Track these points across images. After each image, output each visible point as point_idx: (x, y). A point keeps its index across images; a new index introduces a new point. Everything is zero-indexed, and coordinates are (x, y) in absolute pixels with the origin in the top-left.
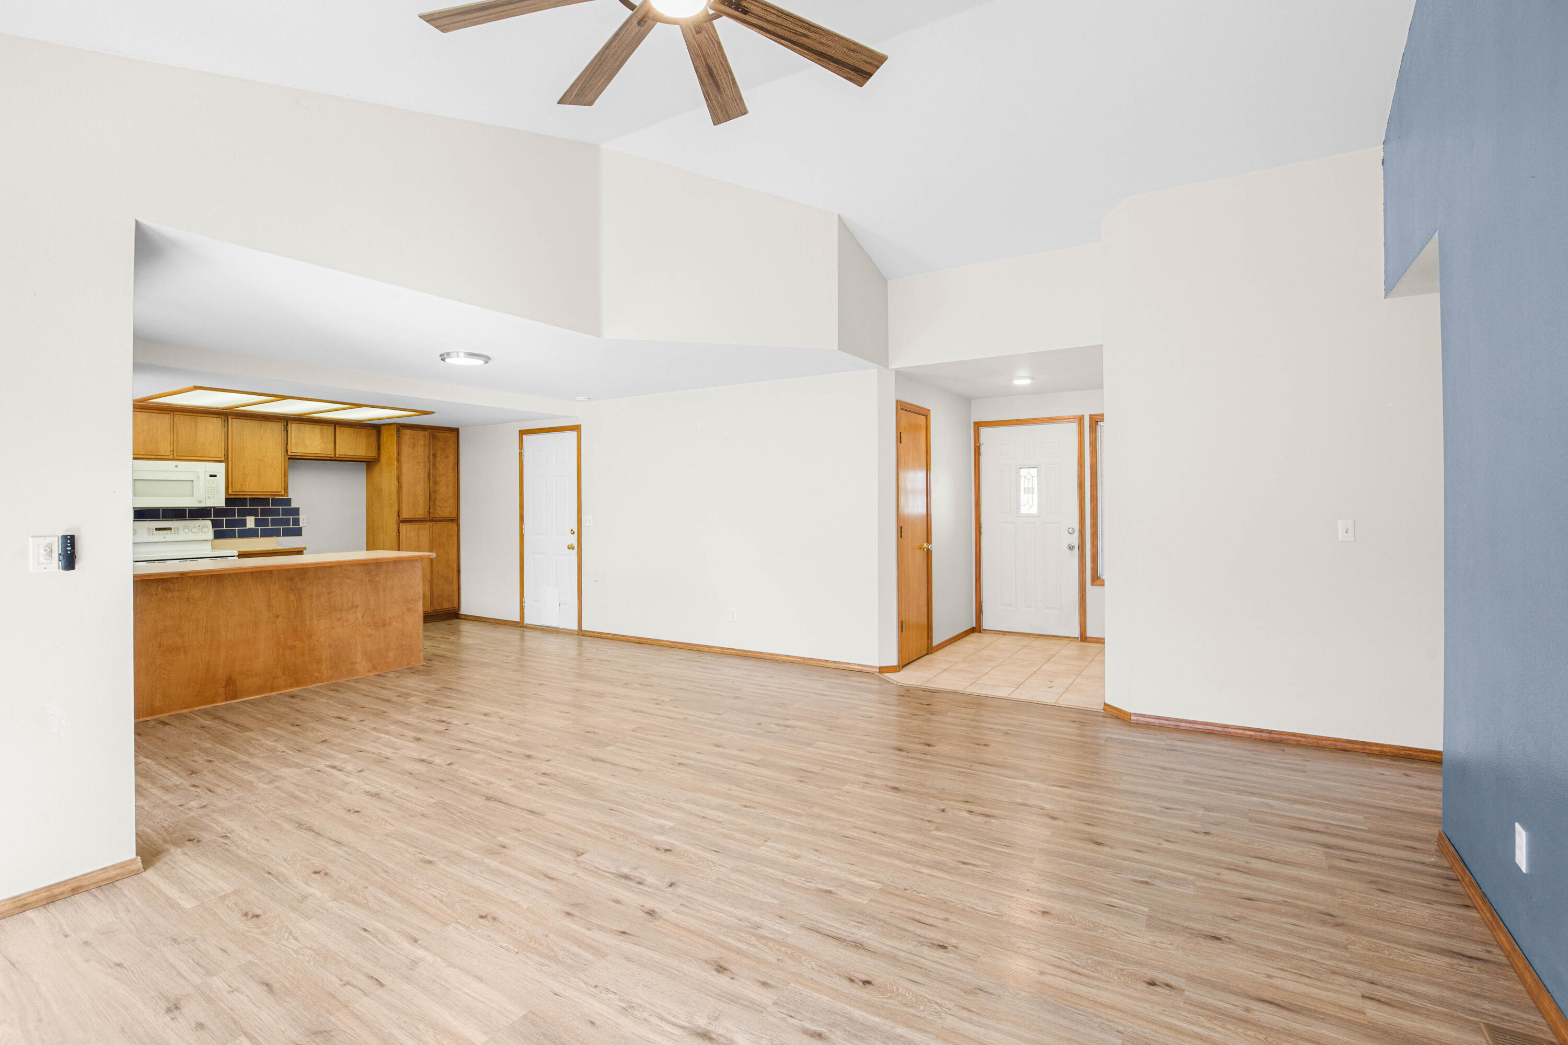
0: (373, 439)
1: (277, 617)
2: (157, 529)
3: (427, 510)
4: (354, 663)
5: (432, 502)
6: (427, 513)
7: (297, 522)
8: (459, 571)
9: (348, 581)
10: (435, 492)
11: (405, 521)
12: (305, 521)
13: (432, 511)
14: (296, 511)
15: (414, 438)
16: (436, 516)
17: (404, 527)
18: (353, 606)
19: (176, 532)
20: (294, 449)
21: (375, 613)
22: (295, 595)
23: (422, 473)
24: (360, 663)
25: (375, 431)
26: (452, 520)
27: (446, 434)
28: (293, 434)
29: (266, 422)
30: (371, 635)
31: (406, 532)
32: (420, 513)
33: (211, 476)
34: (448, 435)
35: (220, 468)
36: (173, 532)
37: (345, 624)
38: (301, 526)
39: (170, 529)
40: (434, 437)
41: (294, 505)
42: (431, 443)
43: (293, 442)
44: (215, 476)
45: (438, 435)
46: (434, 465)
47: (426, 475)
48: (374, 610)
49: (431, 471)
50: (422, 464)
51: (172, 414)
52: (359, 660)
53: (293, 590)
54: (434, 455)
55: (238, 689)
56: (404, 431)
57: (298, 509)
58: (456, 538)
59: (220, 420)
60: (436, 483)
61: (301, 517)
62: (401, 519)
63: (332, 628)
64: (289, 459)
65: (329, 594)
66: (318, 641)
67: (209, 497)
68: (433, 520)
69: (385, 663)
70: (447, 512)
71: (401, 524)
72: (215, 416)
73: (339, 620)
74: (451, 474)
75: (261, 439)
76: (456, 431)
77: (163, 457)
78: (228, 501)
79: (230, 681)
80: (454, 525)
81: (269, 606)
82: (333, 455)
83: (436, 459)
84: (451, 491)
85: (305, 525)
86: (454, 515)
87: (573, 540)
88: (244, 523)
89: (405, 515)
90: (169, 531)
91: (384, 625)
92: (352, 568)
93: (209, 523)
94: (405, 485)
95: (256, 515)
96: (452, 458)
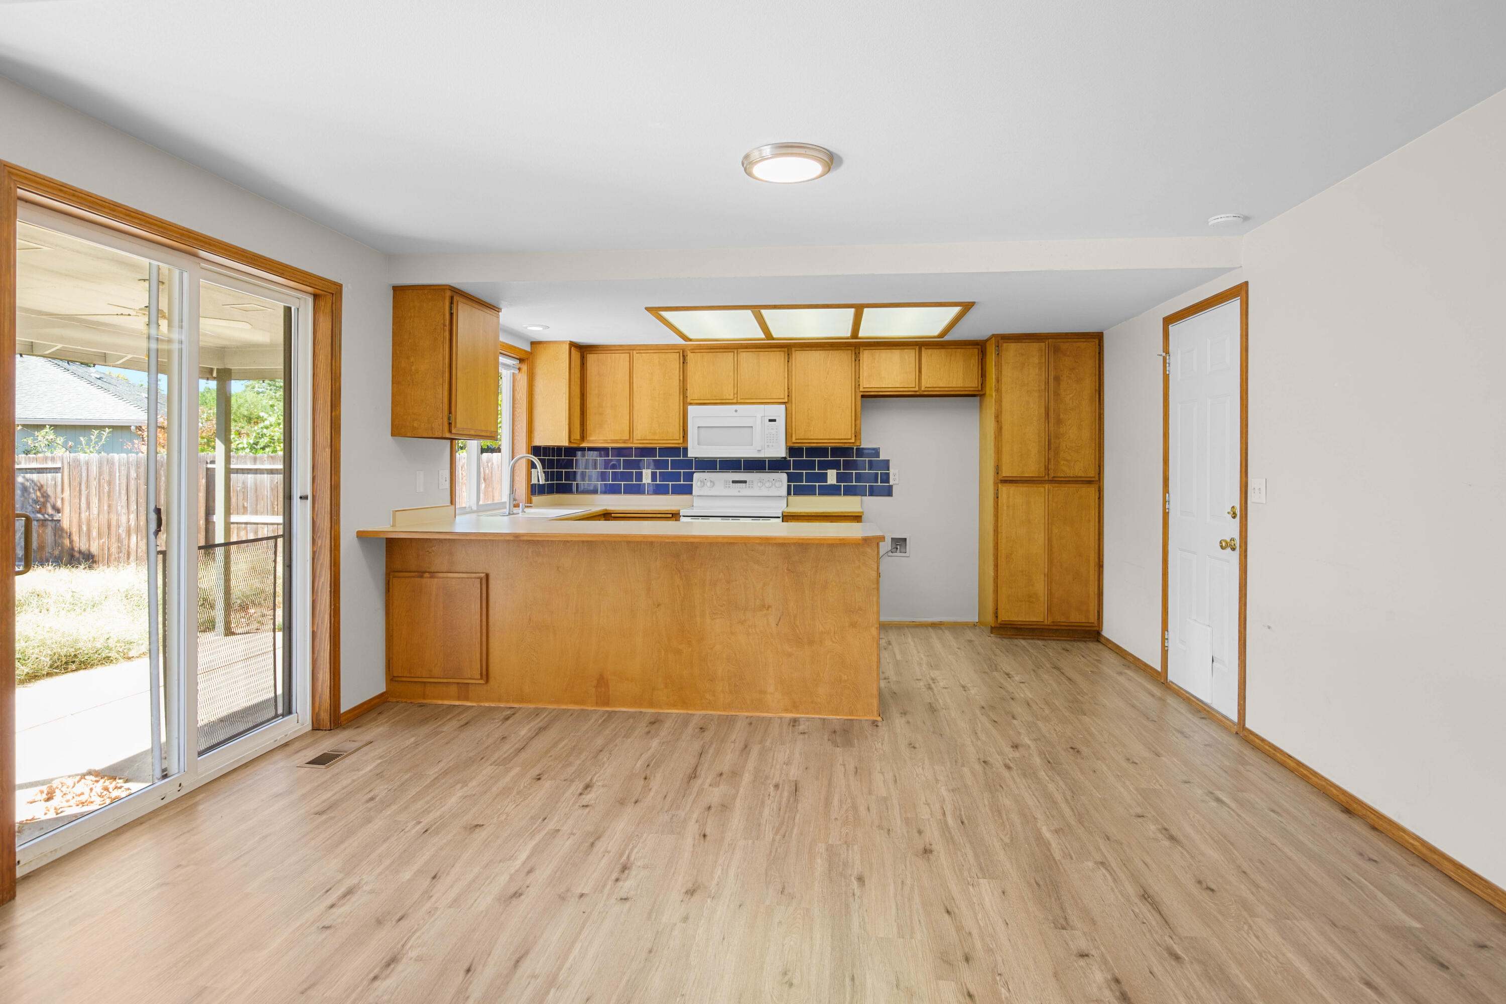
0: (974, 363)
1: (658, 605)
2: (734, 482)
3: (1042, 465)
4: (764, 692)
5: (1052, 453)
6: (1043, 469)
7: (886, 478)
8: (1100, 566)
9: (756, 567)
10: (1057, 437)
11: (1006, 481)
12: (897, 477)
13: (1051, 466)
14: (886, 464)
15: (1022, 355)
16: (1059, 475)
17: (1004, 489)
18: (764, 606)
19: (751, 486)
20: (870, 383)
21: (798, 622)
22: (681, 578)
23: (1035, 408)
24: (771, 694)
25: (976, 351)
26: (1089, 482)
27: (1078, 344)
28: (865, 364)
29: (833, 352)
30: (790, 655)
31: (1008, 497)
32: (1033, 468)
33: (770, 421)
34: (1082, 345)
35: (779, 411)
36: (748, 486)
37: (750, 630)
38: (891, 484)
39: (745, 482)
40: (1056, 350)
41: (882, 457)
42: (1051, 360)
43: (865, 374)
44: (775, 420)
45: (1064, 346)
46: (1057, 394)
47: (1043, 410)
48: (795, 617)
49: (1052, 404)
50: (1036, 394)
51: (736, 352)
52: (771, 689)
53: (679, 571)
54: (1057, 379)
55: (610, 693)
56: (1005, 345)
57: (887, 462)
58: (1094, 512)
59: (782, 353)
60: (1059, 422)
61: (892, 472)
62: (1000, 478)
63: (732, 633)
64: (863, 396)
65: (728, 582)
66: (712, 649)
67: (768, 446)
68: (1054, 481)
69: (812, 702)
70: (1080, 467)
71: (1000, 485)
72: (779, 349)
73: (742, 623)
74: (1087, 410)
75: (828, 373)
76: (1098, 338)
77: (727, 401)
78: (793, 451)
79: (602, 681)
80: (1092, 490)
81: (649, 590)
82: (917, 389)
83: (1059, 384)
84: (1086, 434)
85: (897, 482)
86: (1092, 473)
87: (1232, 530)
88: (824, 477)
89: (1006, 472)
90: (744, 484)
91: (811, 642)
92: (761, 548)
93: (783, 477)
94: (1006, 427)
95: (838, 468)
96: (1089, 383)
